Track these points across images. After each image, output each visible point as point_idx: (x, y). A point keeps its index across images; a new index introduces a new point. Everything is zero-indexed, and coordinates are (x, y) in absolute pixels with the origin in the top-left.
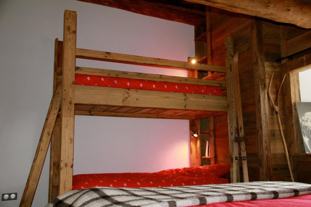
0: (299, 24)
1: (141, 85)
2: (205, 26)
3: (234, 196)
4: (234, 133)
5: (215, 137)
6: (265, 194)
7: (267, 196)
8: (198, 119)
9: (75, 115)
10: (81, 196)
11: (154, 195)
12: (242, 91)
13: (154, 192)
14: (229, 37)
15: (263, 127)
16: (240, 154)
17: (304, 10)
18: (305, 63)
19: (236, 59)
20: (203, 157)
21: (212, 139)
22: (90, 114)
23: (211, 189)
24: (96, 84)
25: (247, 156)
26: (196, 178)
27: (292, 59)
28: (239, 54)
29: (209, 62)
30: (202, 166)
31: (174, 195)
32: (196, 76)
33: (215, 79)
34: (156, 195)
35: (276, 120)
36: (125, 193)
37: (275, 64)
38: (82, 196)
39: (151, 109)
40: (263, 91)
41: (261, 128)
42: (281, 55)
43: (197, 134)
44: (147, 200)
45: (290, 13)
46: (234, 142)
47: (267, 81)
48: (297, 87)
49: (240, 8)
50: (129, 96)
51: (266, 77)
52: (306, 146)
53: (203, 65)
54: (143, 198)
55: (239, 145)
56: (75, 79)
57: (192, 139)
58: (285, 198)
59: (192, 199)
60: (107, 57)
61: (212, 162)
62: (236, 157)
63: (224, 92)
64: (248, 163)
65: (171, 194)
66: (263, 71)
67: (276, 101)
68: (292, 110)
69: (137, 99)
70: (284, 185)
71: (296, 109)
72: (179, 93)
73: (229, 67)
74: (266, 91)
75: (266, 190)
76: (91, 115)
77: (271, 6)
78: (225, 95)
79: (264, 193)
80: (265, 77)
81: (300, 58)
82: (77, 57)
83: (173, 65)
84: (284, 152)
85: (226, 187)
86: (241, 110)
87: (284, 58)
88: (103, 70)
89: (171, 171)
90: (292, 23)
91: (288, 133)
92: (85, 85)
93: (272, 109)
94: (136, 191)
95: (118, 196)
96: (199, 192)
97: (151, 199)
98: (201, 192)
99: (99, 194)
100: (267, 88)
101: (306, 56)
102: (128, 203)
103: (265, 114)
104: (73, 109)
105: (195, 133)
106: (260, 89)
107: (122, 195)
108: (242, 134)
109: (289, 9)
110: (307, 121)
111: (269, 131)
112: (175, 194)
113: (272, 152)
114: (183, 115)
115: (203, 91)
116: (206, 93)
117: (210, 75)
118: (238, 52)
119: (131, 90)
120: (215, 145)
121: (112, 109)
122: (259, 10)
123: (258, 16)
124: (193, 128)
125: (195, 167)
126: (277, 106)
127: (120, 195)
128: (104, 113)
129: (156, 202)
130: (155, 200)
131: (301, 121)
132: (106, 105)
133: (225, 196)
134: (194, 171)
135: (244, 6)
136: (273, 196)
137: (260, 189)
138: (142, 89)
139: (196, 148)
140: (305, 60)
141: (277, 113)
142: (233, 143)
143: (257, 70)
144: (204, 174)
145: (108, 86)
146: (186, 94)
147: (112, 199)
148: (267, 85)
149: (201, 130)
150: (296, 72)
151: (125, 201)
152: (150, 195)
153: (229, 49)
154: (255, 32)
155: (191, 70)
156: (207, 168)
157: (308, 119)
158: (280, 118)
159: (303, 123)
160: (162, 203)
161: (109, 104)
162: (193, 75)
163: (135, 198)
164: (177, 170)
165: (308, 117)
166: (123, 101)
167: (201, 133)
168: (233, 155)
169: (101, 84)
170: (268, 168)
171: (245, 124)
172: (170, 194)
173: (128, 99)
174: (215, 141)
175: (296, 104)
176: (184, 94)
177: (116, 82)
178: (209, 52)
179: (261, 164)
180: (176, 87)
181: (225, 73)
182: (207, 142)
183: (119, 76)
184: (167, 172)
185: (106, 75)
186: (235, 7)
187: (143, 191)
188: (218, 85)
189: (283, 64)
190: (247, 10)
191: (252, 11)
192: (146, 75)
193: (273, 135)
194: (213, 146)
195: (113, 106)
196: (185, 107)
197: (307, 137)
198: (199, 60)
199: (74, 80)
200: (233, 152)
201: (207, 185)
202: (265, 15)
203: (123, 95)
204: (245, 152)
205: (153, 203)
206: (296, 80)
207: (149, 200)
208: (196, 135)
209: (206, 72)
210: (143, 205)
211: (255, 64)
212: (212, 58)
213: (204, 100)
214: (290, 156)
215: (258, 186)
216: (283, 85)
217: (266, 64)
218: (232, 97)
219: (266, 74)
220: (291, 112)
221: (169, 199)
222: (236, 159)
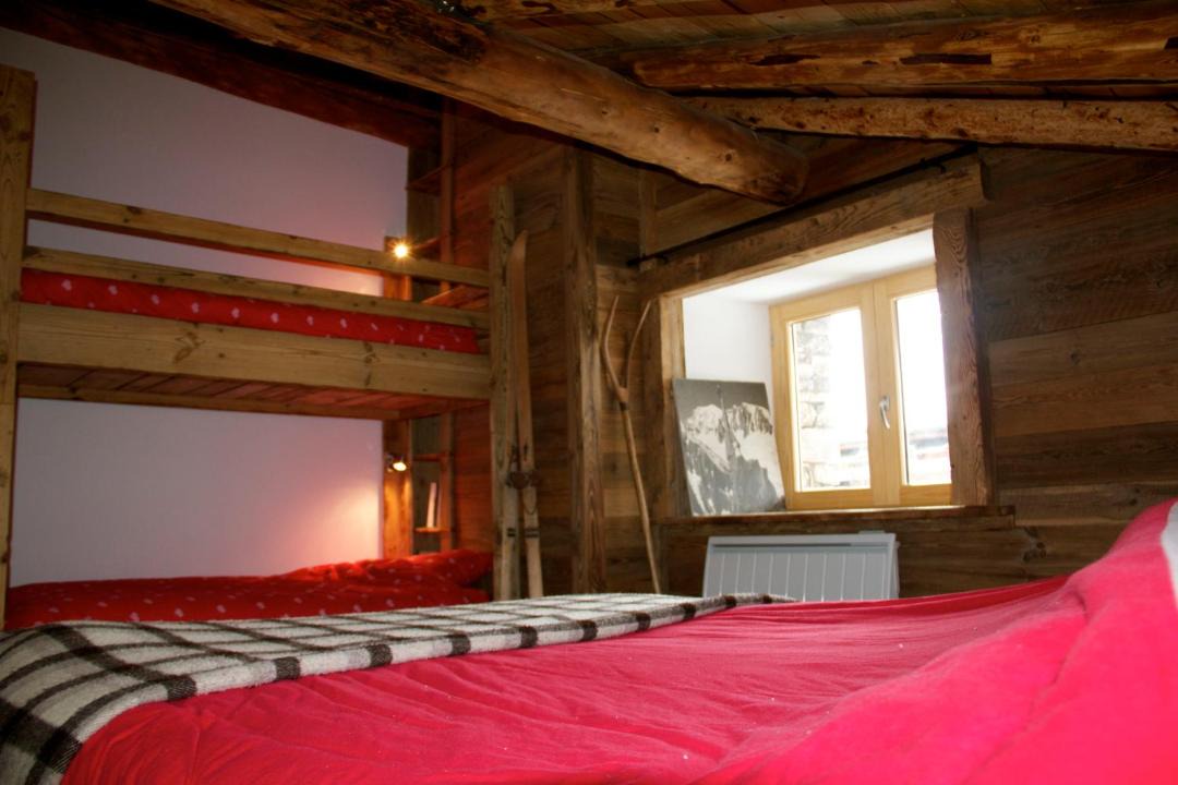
0: (682, 170)
1: (236, 313)
2: (438, 151)
3: (472, 639)
4: (507, 460)
5: (455, 472)
6: (560, 629)
7: (564, 636)
8: (407, 420)
9: (17, 395)
10: (9, 649)
11: (244, 642)
12: (533, 342)
13: (245, 632)
14: (502, 189)
15: (586, 445)
16: (521, 520)
17: (693, 133)
18: (698, 275)
19: (519, 251)
20: (421, 530)
21: (448, 477)
22: (74, 396)
23: (420, 620)
24: (91, 305)
25: (540, 527)
26: (396, 590)
27: (667, 262)
28: (530, 237)
29: (446, 255)
30: (416, 553)
31: (302, 641)
32: (406, 295)
33: (461, 304)
34: (249, 642)
35: (620, 426)
36: (155, 639)
37: (625, 272)
38: (13, 650)
39: (265, 387)
40: (588, 345)
41: (581, 447)
42: (641, 247)
43: (405, 462)
44: (215, 658)
45: (660, 138)
46: (506, 487)
47: (601, 317)
48: (677, 337)
49: (527, 109)
50: (197, 345)
51: (600, 304)
52: (694, 496)
53: (425, 262)
54: (203, 652)
55: (521, 496)
56: (22, 283)
57: (389, 478)
58: (613, 638)
59: (350, 652)
60: (132, 222)
61: (446, 545)
62: (510, 530)
63: (482, 342)
64: (542, 545)
65: (297, 638)
66: (590, 287)
67: (623, 372)
68: (663, 400)
69: (222, 356)
70: (620, 604)
71: (672, 398)
72: (351, 341)
73: (500, 271)
74: (597, 346)
75: (568, 619)
76: (77, 399)
77: (612, 112)
78: (484, 352)
79: (557, 628)
80: (595, 306)
81: (686, 261)
82: (31, 215)
83: (336, 257)
84: (637, 513)
85: (463, 616)
86: (528, 397)
87: (646, 258)
88: (116, 261)
89: (326, 571)
90: (665, 164)
91: (650, 462)
92: (55, 303)
93: (611, 395)
94: (190, 630)
95: (128, 646)
96: (382, 630)
97: (230, 654)
98: (386, 630)
99: (66, 643)
100: (600, 336)
101: (701, 258)
102: (153, 668)
103: (593, 408)
104: (12, 380)
105: (397, 459)
106: (581, 339)
107: (143, 645)
108: (528, 463)
109: (656, 126)
110: (698, 431)
111: (601, 457)
112: (307, 637)
113: (607, 514)
114: (361, 406)
115: (421, 338)
116: (429, 344)
117: (445, 292)
118: (525, 231)
119: (206, 325)
120: (455, 496)
121: (143, 383)
122: (578, 119)
123: (576, 135)
124: (392, 447)
125: (395, 558)
126: (625, 386)
127: (134, 645)
128: (120, 393)
129: (240, 663)
130: (239, 655)
131: (683, 429)
132: (121, 371)
133: (448, 640)
134: (392, 571)
135: (539, 104)
136: (581, 633)
137: (554, 616)
138: (236, 323)
139: (401, 503)
140: (697, 266)
141: (623, 407)
142: (501, 488)
143: (574, 287)
144: (419, 578)
145: (131, 313)
146: (372, 344)
147: (108, 656)
148: (600, 330)
149: (417, 451)
150: (676, 298)
151: (149, 660)
152: (230, 643)
153: (502, 221)
154: (572, 180)
155: (391, 275)
156: (430, 561)
157: (700, 424)
158: (633, 423)
159: (689, 436)
160: (258, 664)
161: (131, 366)
162: (399, 289)
163: (183, 651)
164: (342, 569)
165: (702, 419)
166: (178, 359)
167: (415, 459)
168: (502, 522)
169: (106, 305)
170: (595, 558)
171: (538, 435)
172: (292, 638)
173: (194, 354)
174: (455, 483)
175: (674, 383)
176: (366, 345)
177: (155, 300)
178: (447, 227)
179: (576, 549)
180: (343, 323)
181: (487, 288)
182: (433, 487)
183: (168, 283)
184: (311, 574)
185: (125, 276)
186: (514, 106)
187: (213, 631)
188: (466, 323)
189: (645, 272)
190: (545, 117)
191: (560, 121)
192: (251, 282)
193: (611, 466)
194: (448, 499)
195: (147, 374)
196: (367, 382)
197: (698, 473)
198: (417, 247)
199: (18, 287)
200: (502, 513)
201: (413, 610)
202: (594, 135)
203: (178, 339)
204: (535, 516)
205: (230, 667)
206: (675, 320)
207: (222, 658)
208: (400, 466)
209: (436, 283)
210: (197, 673)
211: (569, 267)
212: (453, 244)
213: (423, 364)
214: (652, 523)
215: (554, 607)
216: (641, 331)
217: (601, 269)
218: (505, 358)
219: (600, 299)
220: (660, 407)
221: (285, 652)
222: (510, 535)
